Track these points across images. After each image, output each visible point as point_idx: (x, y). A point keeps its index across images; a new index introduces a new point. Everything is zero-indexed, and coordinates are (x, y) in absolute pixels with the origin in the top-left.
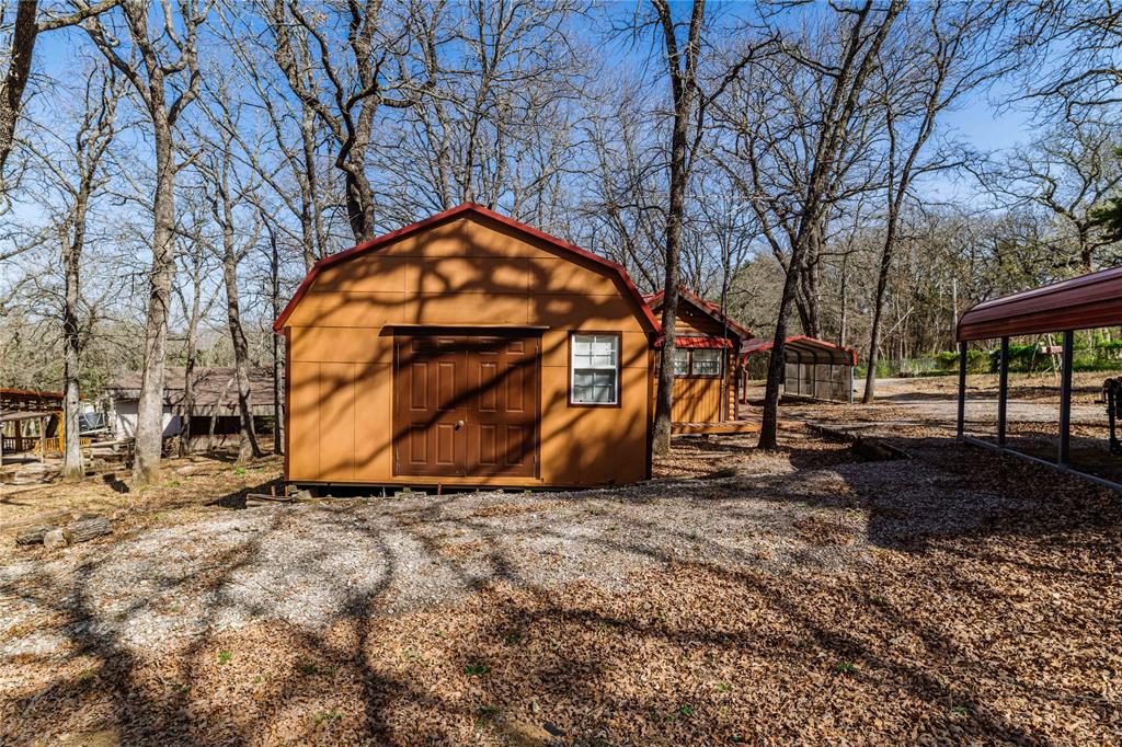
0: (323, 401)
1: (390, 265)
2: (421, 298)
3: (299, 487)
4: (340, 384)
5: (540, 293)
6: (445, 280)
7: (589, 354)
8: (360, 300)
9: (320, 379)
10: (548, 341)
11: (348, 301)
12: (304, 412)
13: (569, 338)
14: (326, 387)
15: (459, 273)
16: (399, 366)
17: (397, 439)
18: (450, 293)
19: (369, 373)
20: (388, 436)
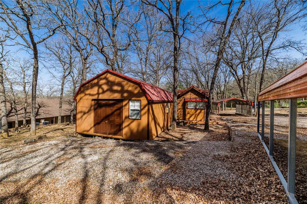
0: (82, 117)
1: (93, 86)
2: (98, 94)
3: (79, 134)
4: (85, 113)
5: (122, 91)
6: (103, 89)
7: (134, 105)
8: (87, 94)
9: (81, 112)
10: (124, 103)
11: (86, 95)
12: (79, 119)
13: (129, 102)
14: (82, 114)
15: (105, 87)
16: (95, 109)
17: (94, 125)
18: (104, 92)
19: (89, 111)
20: (93, 125)
